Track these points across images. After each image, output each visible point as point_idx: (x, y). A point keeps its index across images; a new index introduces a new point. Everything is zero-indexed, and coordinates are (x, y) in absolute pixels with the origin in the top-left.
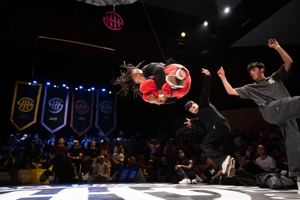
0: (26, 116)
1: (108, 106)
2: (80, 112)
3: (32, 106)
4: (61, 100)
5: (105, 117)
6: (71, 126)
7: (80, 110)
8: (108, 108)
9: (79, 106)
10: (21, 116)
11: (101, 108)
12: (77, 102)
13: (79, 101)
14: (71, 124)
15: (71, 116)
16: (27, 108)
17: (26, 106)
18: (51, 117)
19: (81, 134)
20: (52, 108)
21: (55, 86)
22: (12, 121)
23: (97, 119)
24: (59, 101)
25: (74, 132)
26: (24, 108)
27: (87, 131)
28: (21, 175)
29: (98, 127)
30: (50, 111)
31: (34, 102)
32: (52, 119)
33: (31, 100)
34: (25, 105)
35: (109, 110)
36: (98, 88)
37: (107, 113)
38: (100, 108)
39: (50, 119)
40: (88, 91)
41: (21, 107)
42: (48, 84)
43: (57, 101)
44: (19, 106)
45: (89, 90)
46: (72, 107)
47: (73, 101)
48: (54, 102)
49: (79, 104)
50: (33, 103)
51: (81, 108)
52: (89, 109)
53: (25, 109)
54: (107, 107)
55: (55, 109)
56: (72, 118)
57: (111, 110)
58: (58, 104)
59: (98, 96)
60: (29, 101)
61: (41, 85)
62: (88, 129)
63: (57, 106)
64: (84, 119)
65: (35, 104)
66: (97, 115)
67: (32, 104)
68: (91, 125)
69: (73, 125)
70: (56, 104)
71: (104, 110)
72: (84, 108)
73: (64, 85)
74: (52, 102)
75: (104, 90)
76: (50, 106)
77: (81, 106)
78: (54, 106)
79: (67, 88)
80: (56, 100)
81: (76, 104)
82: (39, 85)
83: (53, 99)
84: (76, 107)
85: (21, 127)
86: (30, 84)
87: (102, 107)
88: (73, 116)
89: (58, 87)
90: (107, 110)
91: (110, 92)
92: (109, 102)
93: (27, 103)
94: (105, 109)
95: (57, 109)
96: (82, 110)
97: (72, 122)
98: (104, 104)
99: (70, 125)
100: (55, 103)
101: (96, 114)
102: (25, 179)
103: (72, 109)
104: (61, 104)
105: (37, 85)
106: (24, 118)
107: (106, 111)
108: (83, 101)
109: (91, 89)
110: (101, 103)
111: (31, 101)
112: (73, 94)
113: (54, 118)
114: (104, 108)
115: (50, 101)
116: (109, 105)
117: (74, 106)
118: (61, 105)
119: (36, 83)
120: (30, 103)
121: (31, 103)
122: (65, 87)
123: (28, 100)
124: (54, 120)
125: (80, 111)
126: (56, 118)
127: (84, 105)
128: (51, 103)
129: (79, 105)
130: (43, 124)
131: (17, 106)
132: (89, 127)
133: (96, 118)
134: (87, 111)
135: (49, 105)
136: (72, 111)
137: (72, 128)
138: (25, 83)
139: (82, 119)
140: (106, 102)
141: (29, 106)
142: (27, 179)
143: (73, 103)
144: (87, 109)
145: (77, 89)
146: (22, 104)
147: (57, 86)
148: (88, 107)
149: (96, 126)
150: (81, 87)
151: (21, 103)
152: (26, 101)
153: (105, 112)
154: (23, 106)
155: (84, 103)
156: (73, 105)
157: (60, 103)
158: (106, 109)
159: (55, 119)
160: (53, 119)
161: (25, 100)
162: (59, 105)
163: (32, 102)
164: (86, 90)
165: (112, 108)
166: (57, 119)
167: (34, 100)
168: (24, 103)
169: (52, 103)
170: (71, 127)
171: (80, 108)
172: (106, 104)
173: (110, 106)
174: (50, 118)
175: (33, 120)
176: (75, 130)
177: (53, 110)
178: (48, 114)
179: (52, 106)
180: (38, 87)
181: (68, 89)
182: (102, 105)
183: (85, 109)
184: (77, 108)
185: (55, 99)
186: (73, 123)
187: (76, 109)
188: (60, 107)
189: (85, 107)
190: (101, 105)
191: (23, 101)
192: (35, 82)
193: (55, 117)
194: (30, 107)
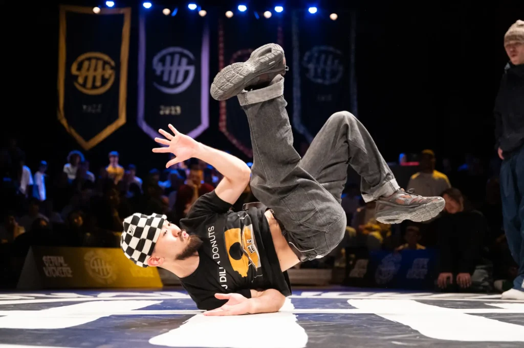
0: (97, 108)
1: (329, 62)
3: (110, 76)
4: (186, 52)
5: (323, 98)
6: (224, 130)
8: (328, 69)
10: (85, 107)
11: (307, 70)
12: (235, 56)
13: (239, 53)
14: (223, 125)
16: (98, 83)
17: (94, 78)
18: (166, 106)
20: (165, 78)
21: (166, 11)
22: (64, 122)
24: (182, 55)
26: (89, 84)
29: (301, 130)
30: (159, 87)
31: (113, 63)
32: (167, 112)
33: (106, 58)
34: (91, 74)
35: (334, 74)
36: (295, 5)
37: (327, 83)
38: (304, 71)
39: (162, 113)
40: (264, 18)
41: (81, 80)
42: (147, 5)
43: (177, 57)
44: (76, 77)
45: (268, 14)
47: (221, 52)
48: (168, 59)
50: (112, 68)
53: (94, 87)
54: (325, 63)
55: (172, 82)
56: (223, 104)
57: (339, 76)
58: (179, 64)
59: (295, 29)
60: (100, 64)
61: (126, 12)
63: (178, 72)
65: (117, 69)
66: (297, 93)
67: (109, 72)
69: (227, 127)
70: (175, 68)
71: (316, 76)
73: (192, 7)
74: (163, 60)
75: (313, 10)
76: (158, 72)
78: (170, 73)
79: (203, 13)
80: (172, 55)
82: (121, 12)
83: (164, 52)
85: (88, 138)
86: (96, 10)
87: (311, 66)
89: (175, 13)
90: (328, 76)
91: (334, 16)
92: (331, 49)
93: (95, 70)
94: (319, 70)
95: (180, 79)
97: (224, 117)
98: (316, 55)
99: (218, 126)
100: (171, 64)
104: (188, 64)
105: (116, 12)
106: (94, 111)
107: (323, 77)
109: (273, 12)
110: (307, 54)
111: (105, 63)
112: (221, 33)
113: (173, 108)
114: (316, 69)
115: (156, 60)
116: (330, 57)
118: (188, 68)
119: (113, 7)
120: (104, 69)
121: (107, 67)
122: (196, 11)
123: (98, 59)
124: (173, 112)
126: (178, 109)
128: (160, 64)
130: (145, 127)
131: (70, 79)
135: (154, 71)
137: (227, 134)
140: (323, 48)
141: (103, 76)
143: (221, 58)
145: (229, 14)
146: (84, 72)
147: (172, 11)
149: (296, 127)
150: (242, 8)
151: (79, 69)
152: (94, 62)
153: (320, 81)
154: (86, 79)
157: (184, 61)
158: (324, 71)
159: (176, 111)
160: (171, 110)
161: (89, 59)
162: (184, 67)
163: (109, 64)
164: (257, 16)
165: (341, 68)
166: (182, 110)
167: (113, 59)
168: (88, 69)
169: (164, 65)
170: (222, 134)
172: (323, 57)
173: (336, 61)
174: (162, 107)
175: (116, 117)
176: (235, 142)
177: (167, 85)
178: (157, 99)
179: (163, 72)
180: (119, 19)
181: (205, 16)
182: (309, 61)
185: (171, 50)
186: (226, 120)
188: (187, 73)
190: (305, 59)
191: (86, 64)
192: (110, 4)
193: (175, 105)
194: (104, 81)
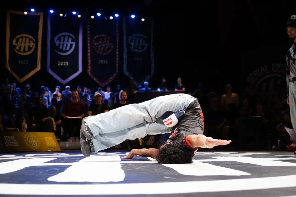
0: (26, 62)
1: (141, 42)
2: (100, 53)
3: (33, 46)
4: (71, 35)
5: (138, 59)
6: (90, 73)
7: (100, 49)
8: (140, 45)
9: (98, 44)
10: (20, 61)
11: (131, 45)
12: (95, 38)
13: (97, 36)
14: (89, 71)
15: (88, 58)
16: (27, 50)
17: (25, 47)
18: (61, 61)
19: (104, 84)
20: (61, 48)
21: (61, 15)
22: (9, 69)
23: (125, 63)
24: (69, 36)
25: (95, 81)
26: (22, 50)
27: (113, 79)
28: (28, 140)
29: (127, 74)
30: (57, 52)
31: (34, 40)
32: (62, 64)
33: (31, 37)
34: (23, 45)
35: (143, 47)
36: (125, 14)
37: (140, 51)
38: (129, 45)
39: (59, 65)
40: (110, 19)
41: (18, 48)
42: (52, 11)
43: (67, 37)
44: (15, 46)
45: (111, 18)
46: (89, 45)
47: (88, 35)
48: (62, 38)
49: (98, 40)
50: (33, 42)
51: (101, 47)
52: (112, 47)
53: (24, 51)
54: (139, 42)
55: (64, 50)
56: (90, 61)
57: (146, 48)
58: (68, 41)
59: (124, 26)
60: (28, 40)
61: (41, 15)
62: (114, 77)
63: (67, 45)
64: (107, 62)
65: (36, 43)
66: (125, 56)
67: (32, 44)
68: (117, 71)
69: (91, 72)
70: (65, 43)
71: (134, 48)
72: (105, 46)
73: (74, 13)
74: (59, 39)
75: (133, 16)
76: (57, 45)
77: (100, 42)
78: (63, 45)
79: (79, 16)
80: (64, 36)
81: (94, 41)
82: (38, 14)
83: (60, 35)
84: (94, 45)
85: (21, 77)
86: (26, 13)
87: (132, 43)
88: (91, 59)
89: (65, 16)
90: (140, 48)
91: (143, 20)
92: (142, 35)
93: (25, 43)
94: (136, 45)
95: (68, 48)
96: (102, 49)
97: (90, 67)
98: (135, 38)
99: (87, 72)
100: (64, 41)
101: (124, 54)
102: (34, 145)
103: (89, 48)
104: (72, 41)
105: (36, 14)
106: (24, 63)
107: (138, 49)
108: (103, 35)
109: (114, 17)
110: (130, 37)
111: (30, 39)
112: (88, 26)
113: (64, 62)
114: (134, 45)
115: (56, 38)
116: (142, 39)
117: (91, 43)
118: (72, 43)
119: (34, 12)
120: (29, 43)
122: (76, 15)
123: (26, 37)
124: (65, 65)
125: (100, 51)
126: (67, 63)
127: (105, 41)
128: (58, 41)
129: (98, 42)
130: (50, 72)
131: (12, 47)
132: (115, 74)
133: (124, 60)
134: (110, 51)
136: (89, 51)
137: (91, 75)
138: (20, 13)
139: (103, 62)
140: (138, 35)
141: (29, 46)
142: (36, 145)
143: (88, 38)
144: (109, 48)
145: (93, 17)
146: (19, 44)
147: (64, 15)
148: (111, 44)
149: (125, 72)
150: (99, 14)
151: (17, 42)
152: (24, 39)
153: (136, 50)
154: (20, 47)
155: (105, 39)
156: (89, 41)
157: (70, 39)
158: (138, 46)
159: (66, 64)
160: (63, 63)
161: (22, 37)
162: (70, 42)
163: (32, 40)
164: (106, 19)
165: (146, 45)
167: (34, 38)
168: (21, 43)
169: (60, 41)
170: (89, 75)
171: (99, 47)
172: (138, 39)
173: (144, 41)
174: (59, 62)
175: (36, 67)
176: (95, 79)
177: (62, 51)
178: (56, 58)
179: (59, 45)
180: (38, 17)
181: (81, 17)
182: (131, 41)
183: (107, 47)
184: (96, 46)
185: (64, 34)
186: (91, 69)
187: (94, 47)
188: (71, 45)
189: (106, 44)
190: (129, 40)
191: (20, 40)
192: (33, 10)
194: (30, 49)
